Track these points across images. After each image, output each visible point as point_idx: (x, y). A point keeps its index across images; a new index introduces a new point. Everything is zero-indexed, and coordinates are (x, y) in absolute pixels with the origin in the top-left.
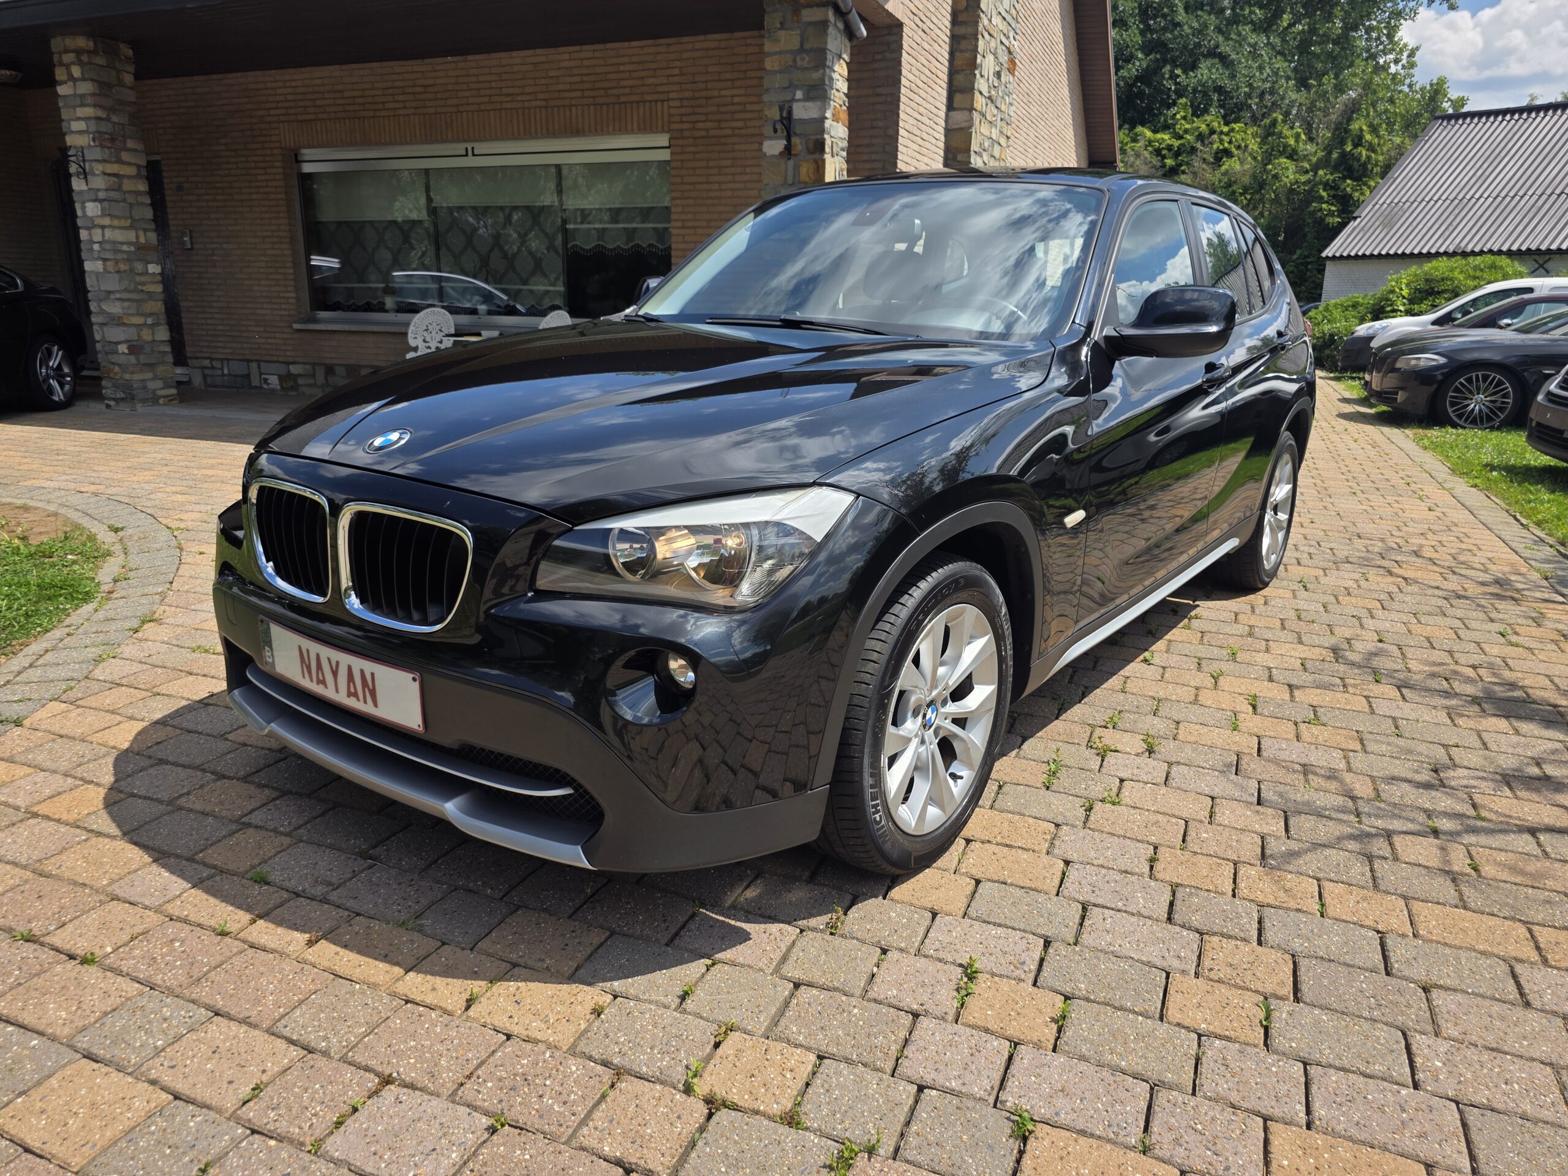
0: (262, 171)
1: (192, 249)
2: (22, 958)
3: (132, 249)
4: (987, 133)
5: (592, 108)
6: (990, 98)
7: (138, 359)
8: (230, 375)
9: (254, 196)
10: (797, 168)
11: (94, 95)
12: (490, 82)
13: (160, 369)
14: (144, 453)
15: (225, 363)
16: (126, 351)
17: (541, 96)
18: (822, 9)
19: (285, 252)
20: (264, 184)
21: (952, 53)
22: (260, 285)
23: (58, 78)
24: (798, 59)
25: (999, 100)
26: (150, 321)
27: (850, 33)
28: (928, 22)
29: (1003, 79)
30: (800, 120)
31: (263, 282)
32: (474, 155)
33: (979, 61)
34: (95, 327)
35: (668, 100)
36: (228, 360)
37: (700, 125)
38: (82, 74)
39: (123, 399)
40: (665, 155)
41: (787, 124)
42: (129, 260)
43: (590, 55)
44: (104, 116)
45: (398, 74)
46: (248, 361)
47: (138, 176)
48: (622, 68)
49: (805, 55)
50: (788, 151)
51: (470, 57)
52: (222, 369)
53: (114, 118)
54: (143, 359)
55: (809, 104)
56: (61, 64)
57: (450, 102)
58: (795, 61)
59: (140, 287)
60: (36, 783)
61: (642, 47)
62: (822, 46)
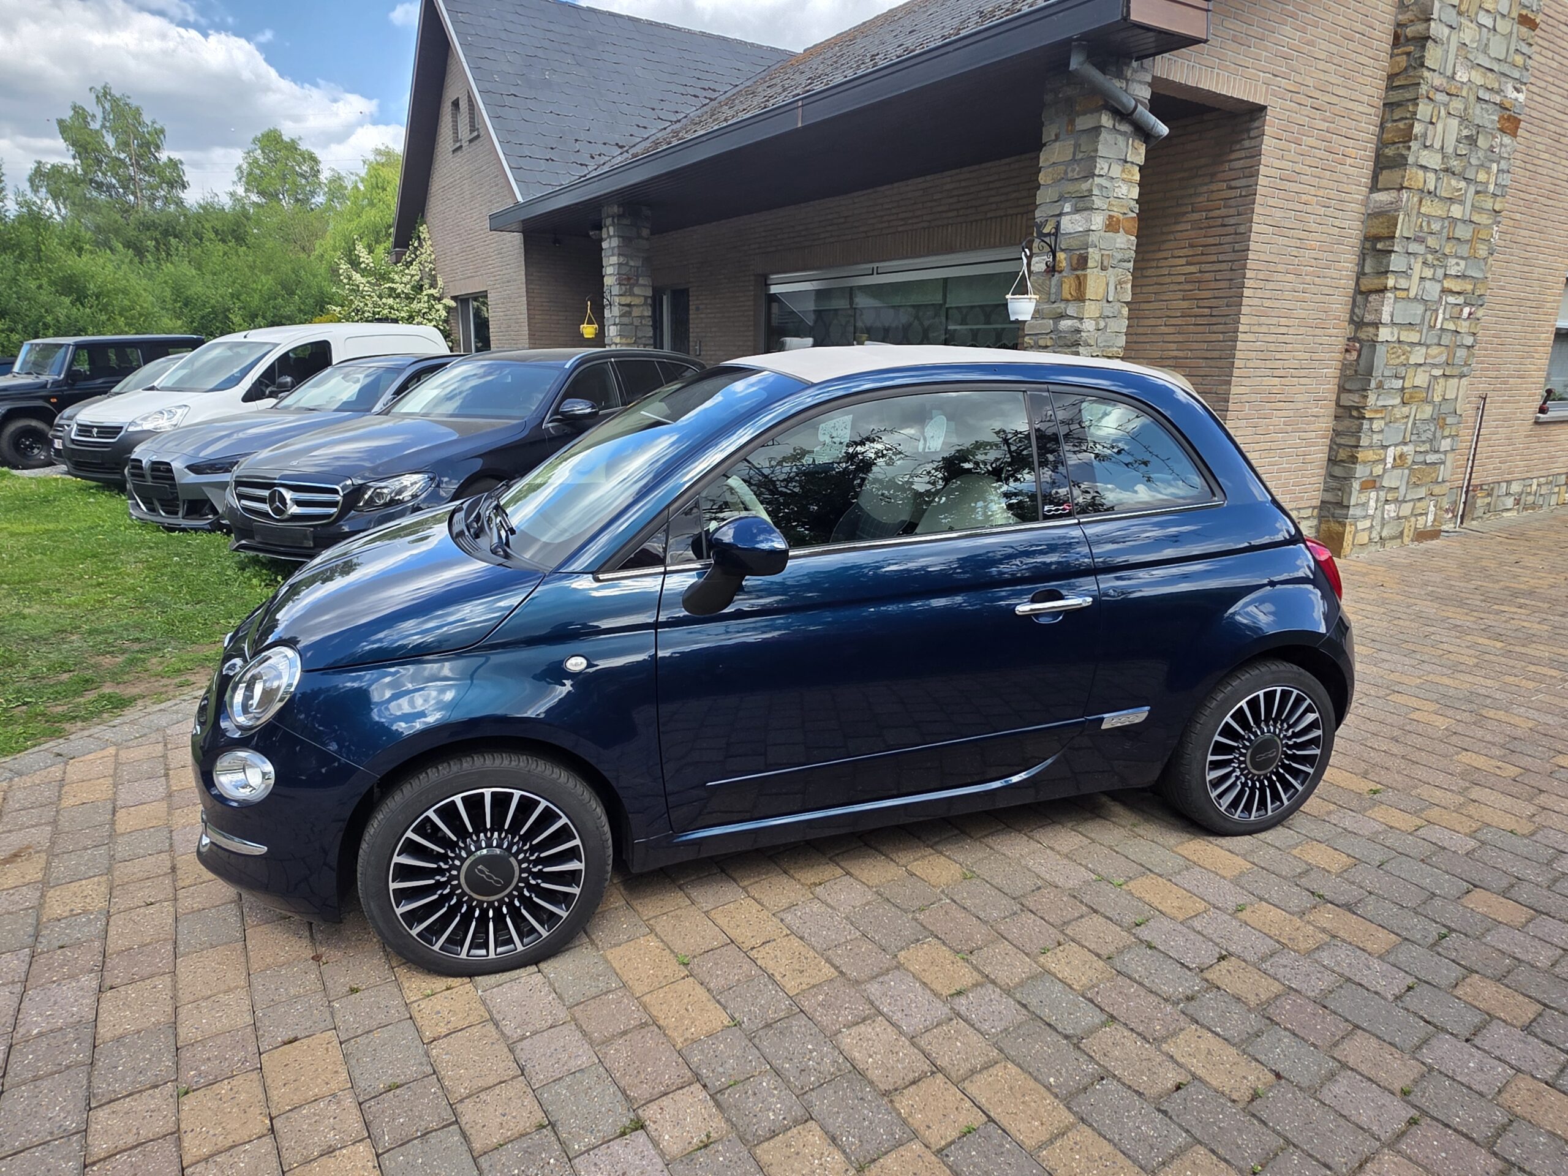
0: (739, 294)
6: (1446, 170)
9: (736, 314)
10: (1060, 284)
11: (622, 246)
12: (890, 209)
18: (1096, 115)
21: (1382, 126)
23: (603, 236)
24: (1069, 170)
25: (1473, 170)
27: (1143, 132)
28: (1327, 98)
29: (1481, 142)
30: (1067, 233)
32: (878, 273)
38: (615, 232)
41: (1053, 241)
44: (625, 262)
47: (645, 304)
49: (1076, 166)
50: (1052, 269)
53: (632, 263)
55: (1077, 217)
56: (606, 226)
58: (1066, 173)
62: (1093, 154)
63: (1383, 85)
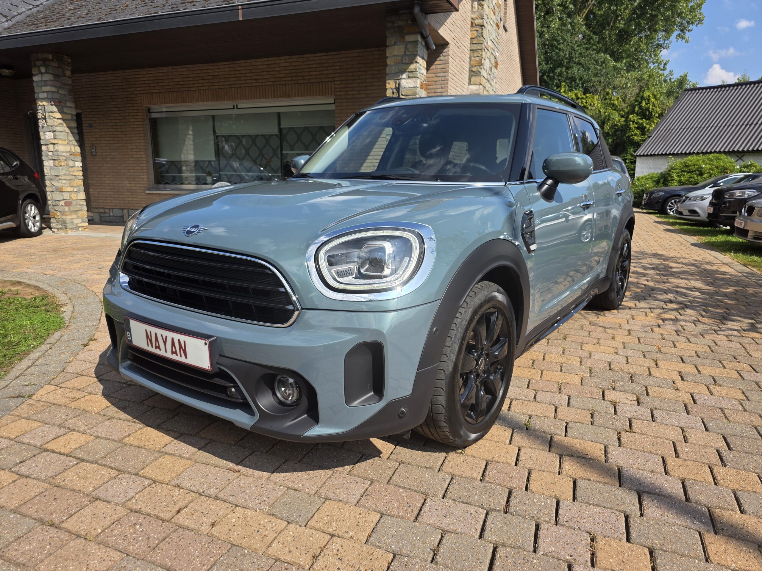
0: (132, 117)
1: (96, 155)
2: (51, 537)
3: (68, 155)
5: (296, 85)
6: (487, 79)
7: (69, 209)
8: (113, 216)
9: (127, 129)
11: (51, 80)
12: (246, 73)
13: (80, 213)
14: (75, 254)
15: (111, 210)
16: (64, 205)
17: (271, 80)
18: (415, 36)
19: (143, 156)
20: (133, 123)
21: (470, 58)
22: (129, 172)
23: (33, 73)
24: (403, 59)
25: (491, 80)
26: (75, 190)
27: (427, 46)
28: (460, 44)
29: (492, 70)
30: (404, 88)
31: (131, 171)
32: (237, 108)
33: (483, 62)
34: (48, 193)
35: (334, 81)
36: (113, 209)
37: (350, 93)
38: (46, 70)
39: (61, 228)
40: (333, 107)
42: (66, 160)
43: (296, 60)
44: (56, 91)
45: (201, 70)
46: (123, 209)
47: (72, 119)
48: (311, 66)
49: (406, 57)
51: (237, 62)
52: (109, 213)
53: (61, 92)
54: (72, 208)
55: (409, 80)
56: (35, 66)
57: (226, 83)
58: (402, 60)
59: (71, 173)
60: (44, 431)
61: (321, 56)
62: (415, 53)
63: (469, 41)
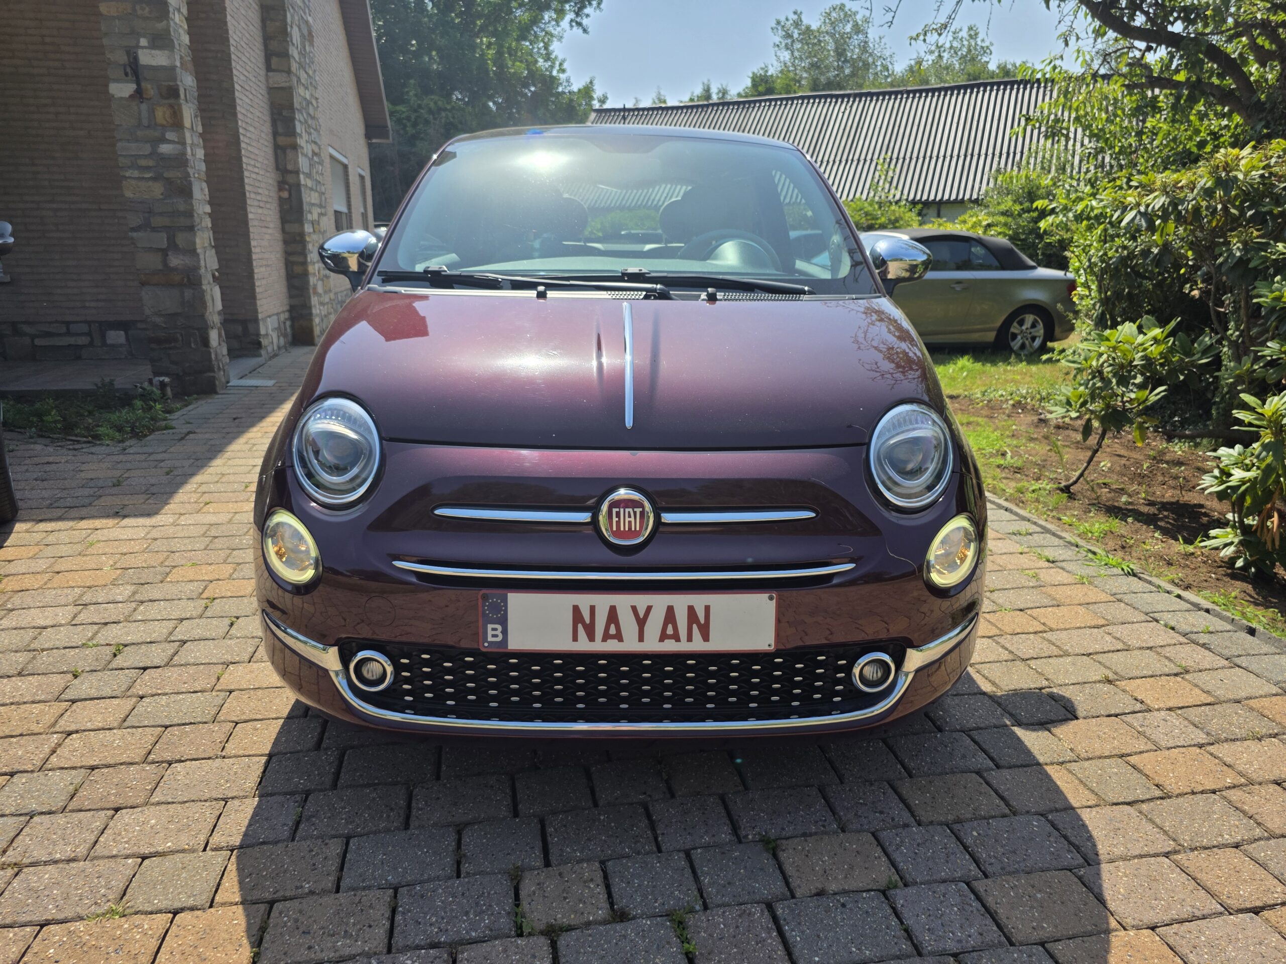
4: (302, 94)
6: (300, 64)
10: (152, 112)
25: (307, 67)
29: (307, 48)
30: (147, 66)
33: (289, 29)
41: (134, 70)
50: (139, 94)
55: (157, 52)
